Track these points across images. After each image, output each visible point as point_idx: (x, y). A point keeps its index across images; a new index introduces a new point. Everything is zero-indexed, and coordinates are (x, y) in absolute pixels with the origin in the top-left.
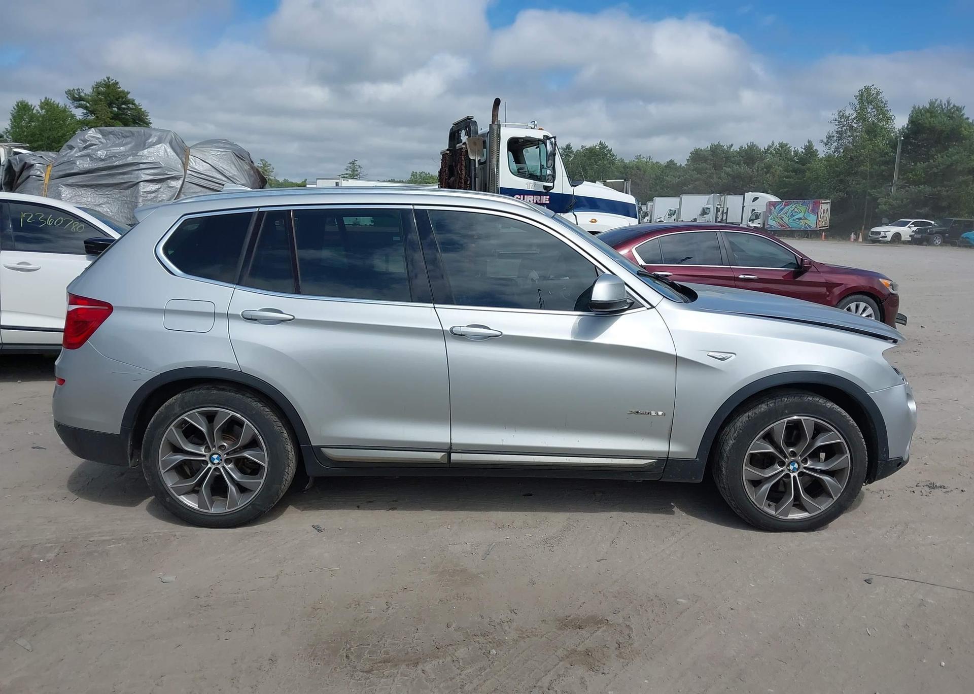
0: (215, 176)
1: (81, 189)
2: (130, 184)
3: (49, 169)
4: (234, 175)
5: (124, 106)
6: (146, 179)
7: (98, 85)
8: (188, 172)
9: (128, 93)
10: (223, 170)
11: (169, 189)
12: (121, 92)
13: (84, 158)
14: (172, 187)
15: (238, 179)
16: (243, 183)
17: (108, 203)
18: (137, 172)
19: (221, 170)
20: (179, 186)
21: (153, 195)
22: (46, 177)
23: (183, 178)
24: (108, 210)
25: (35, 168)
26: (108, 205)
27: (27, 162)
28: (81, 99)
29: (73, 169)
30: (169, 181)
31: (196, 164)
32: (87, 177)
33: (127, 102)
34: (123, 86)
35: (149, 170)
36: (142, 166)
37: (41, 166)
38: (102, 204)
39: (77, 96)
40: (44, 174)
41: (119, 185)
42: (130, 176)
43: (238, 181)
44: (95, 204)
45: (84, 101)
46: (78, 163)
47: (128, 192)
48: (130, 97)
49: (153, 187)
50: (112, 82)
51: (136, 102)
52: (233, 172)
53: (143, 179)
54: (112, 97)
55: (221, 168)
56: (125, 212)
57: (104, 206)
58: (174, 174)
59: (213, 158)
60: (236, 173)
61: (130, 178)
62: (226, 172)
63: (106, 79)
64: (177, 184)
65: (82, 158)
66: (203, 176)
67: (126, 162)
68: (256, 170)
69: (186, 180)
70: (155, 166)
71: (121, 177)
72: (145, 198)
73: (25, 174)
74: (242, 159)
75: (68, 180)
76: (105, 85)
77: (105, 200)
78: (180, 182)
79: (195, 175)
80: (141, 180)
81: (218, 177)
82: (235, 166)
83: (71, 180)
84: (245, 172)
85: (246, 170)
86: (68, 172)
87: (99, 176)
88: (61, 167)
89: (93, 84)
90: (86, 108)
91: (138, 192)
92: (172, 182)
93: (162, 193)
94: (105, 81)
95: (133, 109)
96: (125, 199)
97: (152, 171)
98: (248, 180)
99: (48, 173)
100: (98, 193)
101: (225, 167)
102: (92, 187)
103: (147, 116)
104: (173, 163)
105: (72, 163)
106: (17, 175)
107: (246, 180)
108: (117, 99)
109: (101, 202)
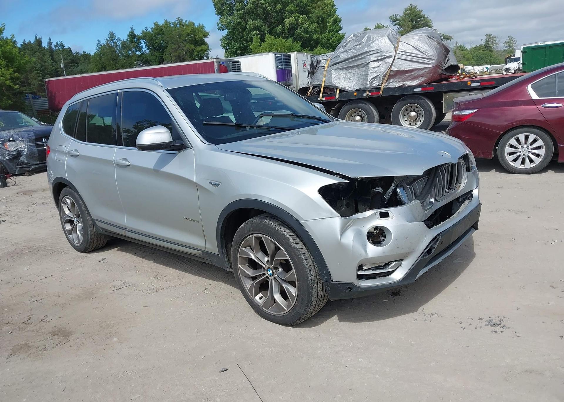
0: (413, 52)
1: (341, 71)
2: (364, 64)
3: (328, 61)
4: (426, 50)
5: (418, 20)
6: (373, 60)
7: (406, 10)
8: (398, 52)
9: (421, 11)
10: (419, 47)
11: (386, 64)
12: (417, 11)
13: (344, 53)
14: (387, 63)
15: (428, 52)
16: (431, 54)
17: (354, 77)
18: (369, 57)
19: (418, 48)
20: (391, 62)
21: (377, 69)
22: (326, 66)
23: (394, 57)
24: (353, 81)
25: (322, 62)
26: (353, 78)
27: (318, 59)
28: (397, 20)
29: (338, 60)
30: (386, 59)
31: (403, 46)
32: (344, 63)
33: (420, 17)
34: (419, 8)
35: (375, 54)
36: (372, 53)
37: (325, 60)
38: (350, 78)
39: (395, 19)
40: (325, 65)
41: (359, 66)
42: (365, 59)
43: (428, 53)
44: (347, 78)
45: (398, 21)
46: (341, 56)
47: (364, 69)
48: (422, 13)
49: (376, 64)
50: (413, 6)
51: (426, 16)
52: (425, 48)
53: (371, 60)
54: (412, 16)
55: (418, 47)
56: (361, 81)
57: (351, 79)
58: (389, 54)
59: (414, 41)
60: (427, 49)
61: (365, 61)
62: (421, 48)
63: (410, 5)
64: (390, 61)
65: (343, 53)
66: (407, 54)
67: (363, 52)
68: (442, 45)
69: (396, 57)
70: (378, 51)
71: (361, 61)
72: (372, 72)
73: (318, 66)
74: (432, 39)
75: (335, 66)
76: (409, 9)
77: (352, 75)
78: (392, 59)
79: (402, 53)
80: (370, 61)
81: (416, 53)
82: (427, 43)
83: (337, 66)
84: (434, 47)
85: (434, 46)
86: (336, 62)
87: (350, 62)
88: (334, 60)
89: (404, 10)
90: (399, 25)
91: (368, 68)
92: (388, 60)
93: (381, 67)
94: (409, 7)
95: (424, 20)
96: (362, 73)
97: (377, 55)
98: (435, 52)
99: (327, 64)
100: (349, 72)
101: (420, 45)
102: (346, 69)
103: (431, 22)
104: (389, 48)
105: (338, 57)
106: (315, 67)
107: (434, 52)
108: (415, 16)
109: (350, 77)
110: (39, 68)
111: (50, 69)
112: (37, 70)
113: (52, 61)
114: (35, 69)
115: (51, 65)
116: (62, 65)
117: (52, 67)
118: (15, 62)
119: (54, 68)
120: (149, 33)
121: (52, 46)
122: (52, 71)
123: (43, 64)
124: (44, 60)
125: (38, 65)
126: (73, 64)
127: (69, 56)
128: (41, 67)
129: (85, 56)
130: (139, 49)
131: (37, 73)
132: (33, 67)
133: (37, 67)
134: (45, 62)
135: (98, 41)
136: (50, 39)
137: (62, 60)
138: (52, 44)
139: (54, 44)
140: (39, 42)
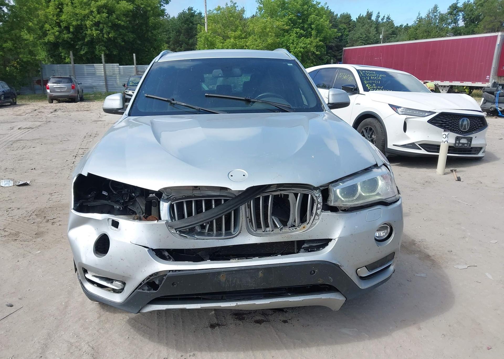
110: (363, 39)
111: (372, 39)
112: (362, 40)
113: (376, 33)
114: (360, 39)
115: (374, 35)
116: (381, 36)
117: (374, 38)
118: (323, 33)
119: (375, 38)
120: (470, 5)
121: (379, 19)
122: (373, 41)
123: (368, 35)
124: (370, 32)
125: (363, 35)
126: (393, 35)
127: (392, 28)
128: (366, 37)
129: (406, 28)
130: (456, 21)
131: (361, 42)
132: (359, 38)
133: (362, 38)
134: (370, 33)
135: (419, 14)
136: (379, 13)
137: (383, 32)
138: (380, 17)
139: (381, 17)
140: (369, 15)
